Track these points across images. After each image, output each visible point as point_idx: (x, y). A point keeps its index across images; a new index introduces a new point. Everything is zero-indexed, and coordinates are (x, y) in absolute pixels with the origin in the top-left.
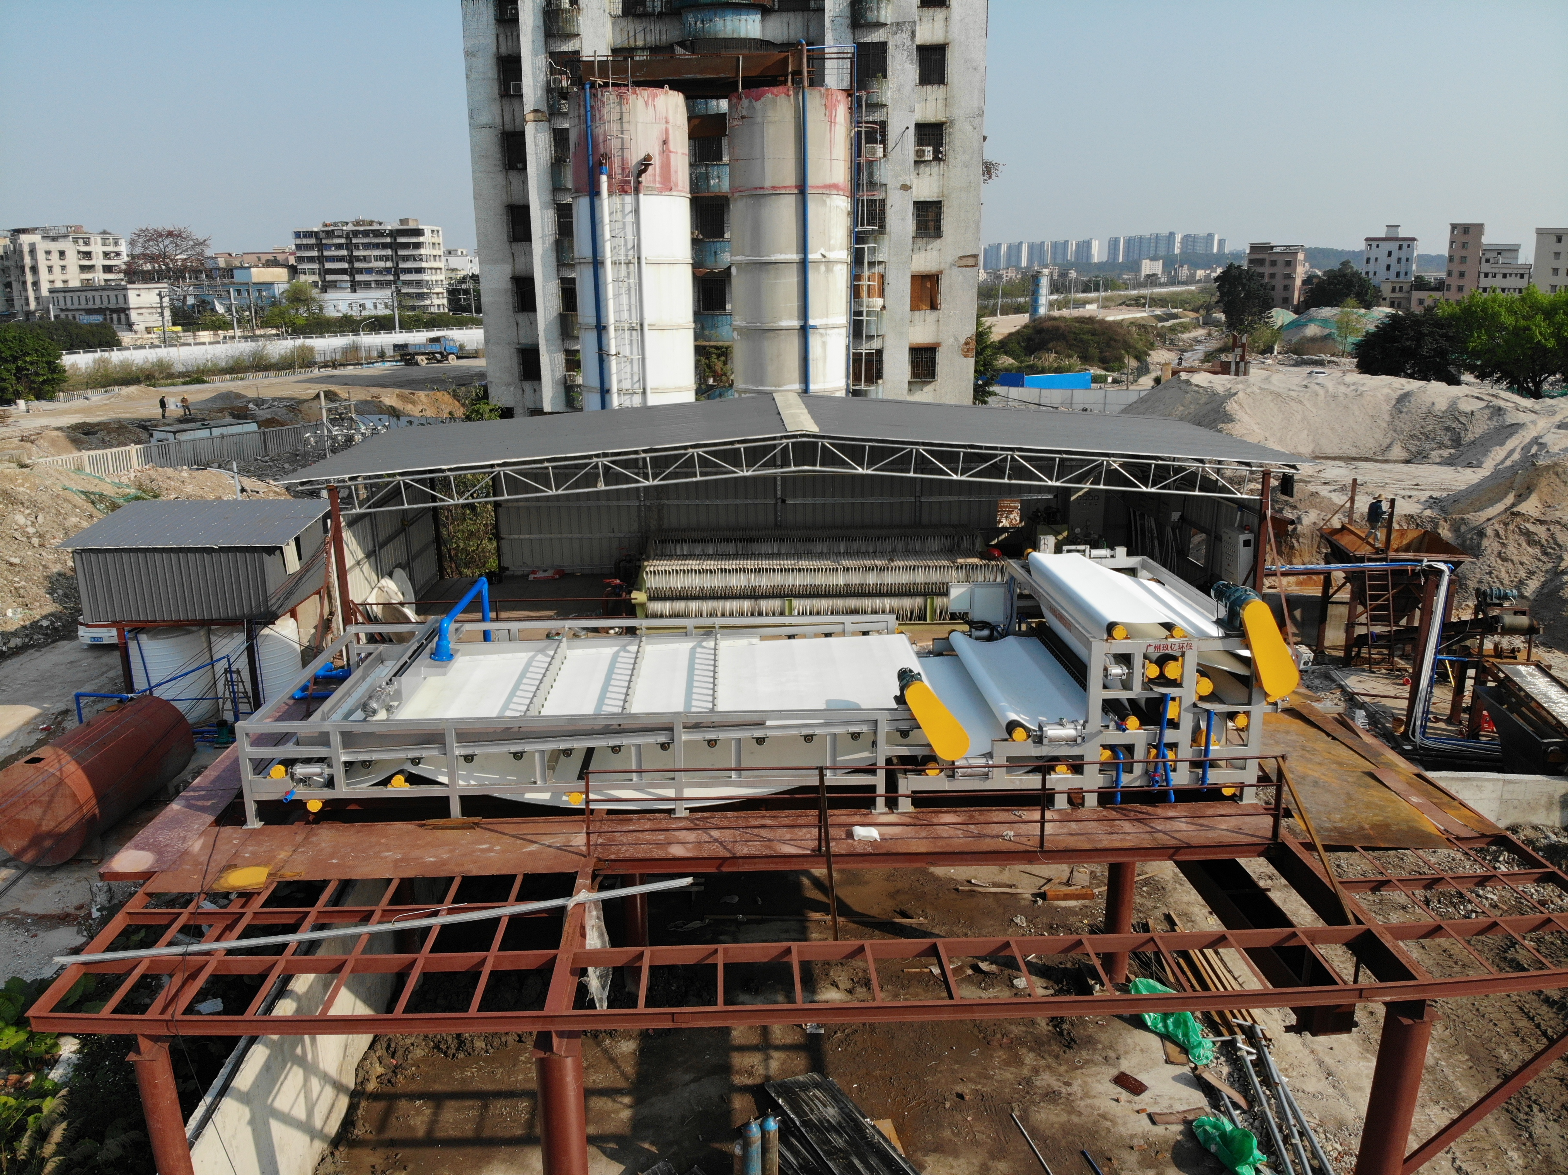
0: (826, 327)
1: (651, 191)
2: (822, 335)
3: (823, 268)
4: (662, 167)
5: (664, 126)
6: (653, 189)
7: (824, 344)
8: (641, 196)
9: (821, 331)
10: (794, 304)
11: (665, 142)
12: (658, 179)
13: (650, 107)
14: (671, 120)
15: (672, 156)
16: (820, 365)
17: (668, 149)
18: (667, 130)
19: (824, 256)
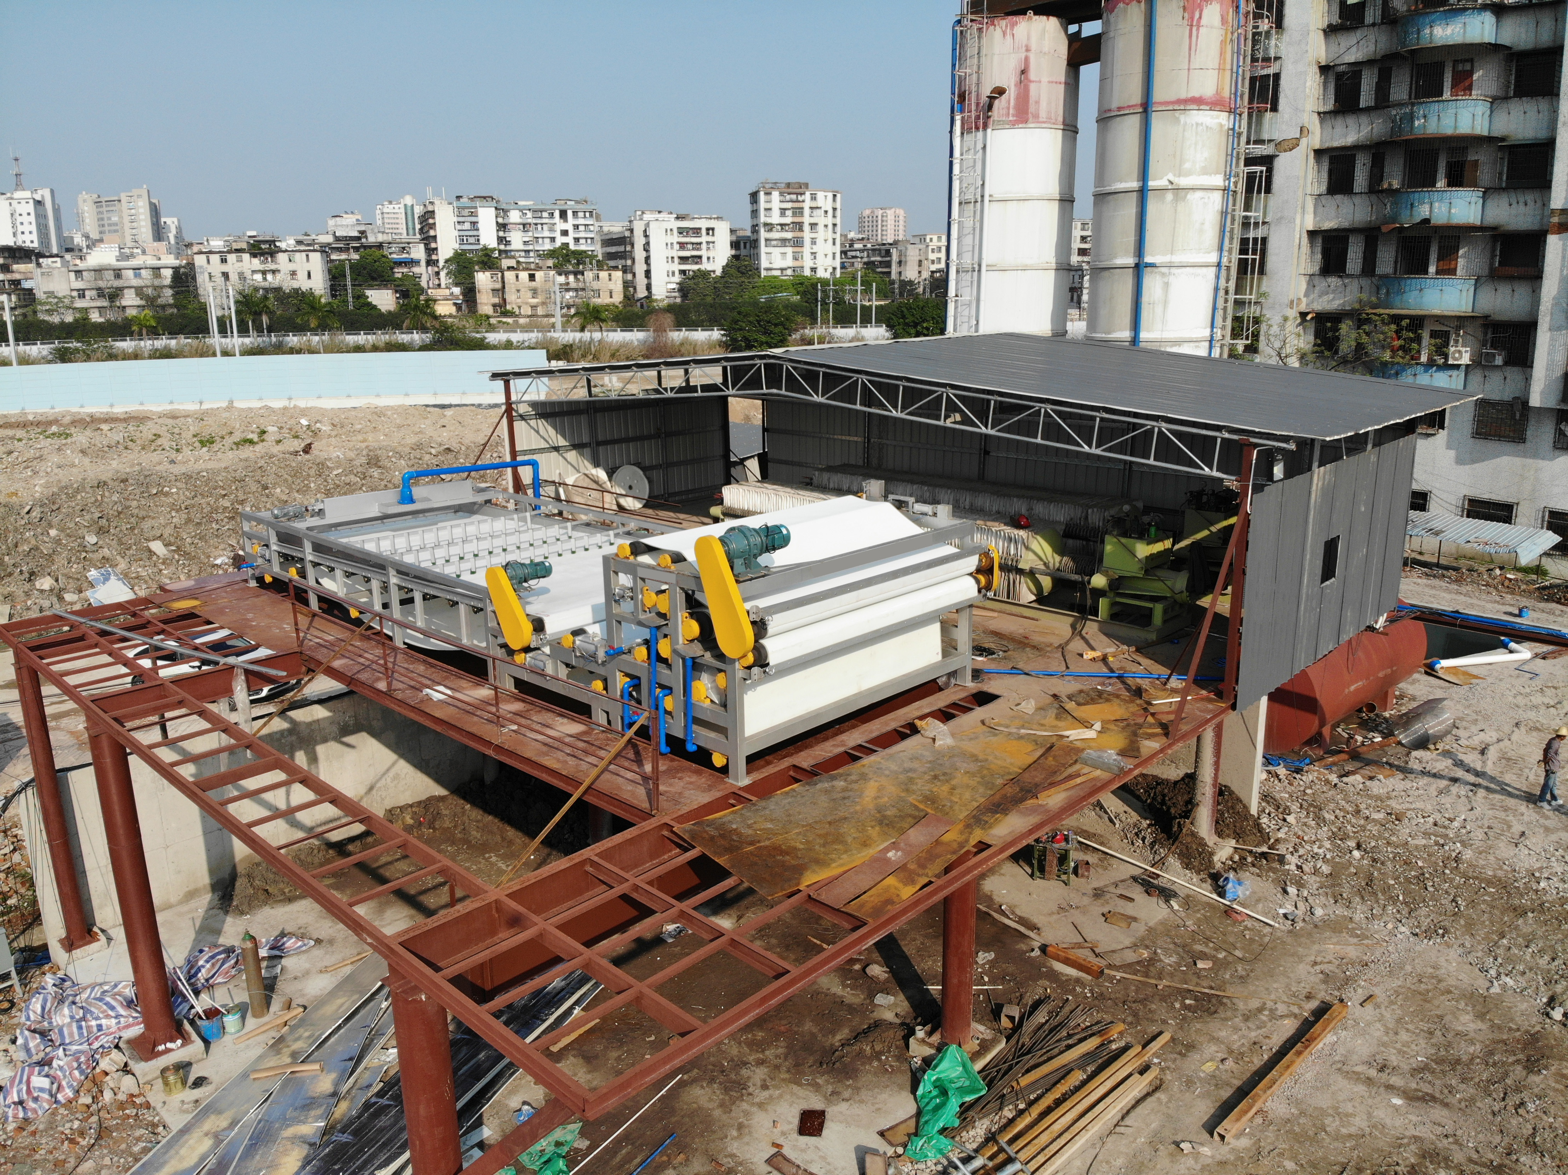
0: (1170, 266)
1: (1003, 125)
2: (1163, 274)
3: (1169, 196)
4: (1018, 98)
5: (1023, 56)
6: (1004, 123)
7: (1167, 285)
8: (989, 131)
9: (1163, 270)
10: (1131, 239)
11: (1023, 72)
12: (1011, 111)
13: (1009, 37)
14: (1033, 47)
15: (1033, 87)
16: (1159, 309)
17: (1027, 78)
18: (1027, 59)
19: (1171, 183)
